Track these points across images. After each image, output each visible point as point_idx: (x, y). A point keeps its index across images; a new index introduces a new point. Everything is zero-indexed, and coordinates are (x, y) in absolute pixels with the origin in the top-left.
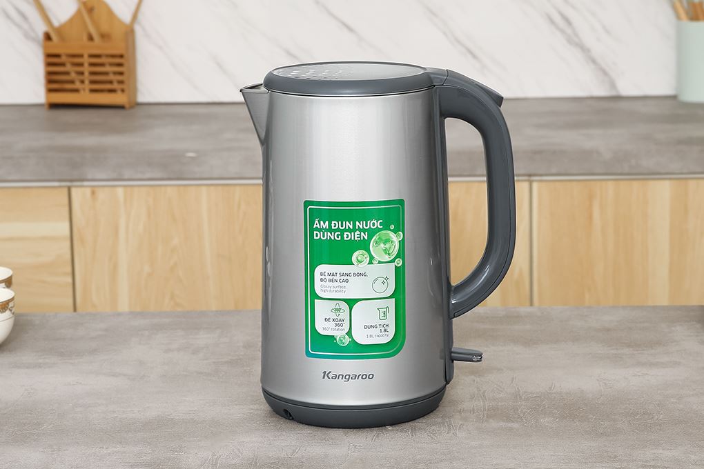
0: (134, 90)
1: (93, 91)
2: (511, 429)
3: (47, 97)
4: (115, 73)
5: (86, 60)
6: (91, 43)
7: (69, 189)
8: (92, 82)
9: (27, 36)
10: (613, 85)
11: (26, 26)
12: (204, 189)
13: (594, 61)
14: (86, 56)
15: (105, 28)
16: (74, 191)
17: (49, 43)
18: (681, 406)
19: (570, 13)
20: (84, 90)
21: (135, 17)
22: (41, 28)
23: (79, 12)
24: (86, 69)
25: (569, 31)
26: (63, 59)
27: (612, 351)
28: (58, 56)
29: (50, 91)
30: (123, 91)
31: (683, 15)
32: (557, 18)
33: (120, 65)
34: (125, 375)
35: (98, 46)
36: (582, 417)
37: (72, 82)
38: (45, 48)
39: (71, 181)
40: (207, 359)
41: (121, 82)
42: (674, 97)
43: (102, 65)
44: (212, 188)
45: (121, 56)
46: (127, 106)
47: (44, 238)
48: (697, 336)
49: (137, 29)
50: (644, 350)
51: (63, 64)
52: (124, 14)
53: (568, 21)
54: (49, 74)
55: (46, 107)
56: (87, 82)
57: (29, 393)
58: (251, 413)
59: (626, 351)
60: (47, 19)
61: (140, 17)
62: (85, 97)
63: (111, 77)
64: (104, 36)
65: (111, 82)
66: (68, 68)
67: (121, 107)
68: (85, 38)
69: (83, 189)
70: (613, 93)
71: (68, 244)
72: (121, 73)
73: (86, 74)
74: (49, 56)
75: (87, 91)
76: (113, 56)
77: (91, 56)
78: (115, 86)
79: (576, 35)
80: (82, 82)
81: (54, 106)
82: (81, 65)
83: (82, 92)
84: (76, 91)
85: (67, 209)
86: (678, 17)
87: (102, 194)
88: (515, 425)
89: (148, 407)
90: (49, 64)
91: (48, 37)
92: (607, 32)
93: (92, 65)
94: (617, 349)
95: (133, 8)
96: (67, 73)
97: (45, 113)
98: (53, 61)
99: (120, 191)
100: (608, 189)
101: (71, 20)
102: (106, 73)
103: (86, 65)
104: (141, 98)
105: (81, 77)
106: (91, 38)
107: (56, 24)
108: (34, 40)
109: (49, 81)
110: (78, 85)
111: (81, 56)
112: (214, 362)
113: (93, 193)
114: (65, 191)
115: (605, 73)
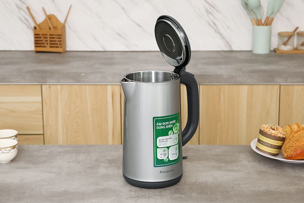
0: (65, 46)
1: (51, 47)
2: (182, 198)
3: (35, 49)
4: (58, 41)
5: (48, 36)
6: (50, 30)
7: (41, 85)
8: (51, 44)
9: (28, 27)
10: (230, 47)
11: (27, 23)
12: (88, 86)
13: (224, 38)
14: (48, 35)
15: (55, 25)
16: (43, 86)
17: (36, 30)
18: (239, 189)
19: (216, 22)
20: (48, 46)
21: (65, 21)
22: (33, 25)
23: (46, 19)
24: (48, 39)
25: (215, 28)
26: (41, 36)
27: (219, 165)
28: (39, 35)
29: (36, 47)
30: (61, 47)
31: (255, 23)
32: (211, 23)
33: (60, 38)
34: (54, 172)
35: (53, 32)
36: (206, 193)
37: (44, 44)
38: (34, 32)
39: (42, 83)
40: (82, 166)
41: (60, 44)
42: (251, 51)
43: (54, 38)
44: (90, 86)
45: (61, 35)
46: (62, 52)
47: (33, 102)
48: (247, 158)
49: (66, 25)
50: (229, 164)
51: (40, 38)
52: (62, 20)
53: (215, 25)
54: (35, 41)
55: (35, 52)
56: (49, 44)
57: (21, 180)
58: (95, 189)
59: (223, 165)
60: (35, 21)
61: (67, 21)
62: (48, 49)
63: (57, 42)
64: (54, 28)
65: (57, 44)
66: (42, 39)
67: (61, 53)
68: (48, 28)
69: (46, 86)
70: (230, 49)
71: (41, 104)
72: (61, 41)
73: (48, 41)
74: (35, 35)
75: (49, 47)
76: (58, 35)
77: (50, 35)
78: (58, 45)
79: (218, 29)
80: (47, 44)
81: (37, 52)
82: (47, 38)
83: (47, 47)
84: (45, 47)
85: (41, 92)
86: (253, 24)
87: (53, 87)
88: (183, 196)
89: (61, 186)
90: (35, 38)
91: (35, 28)
92: (229, 28)
93: (50, 38)
94: (220, 164)
95: (65, 18)
96: (42, 41)
97: (34, 55)
98: (37, 36)
99: (59, 86)
100: (226, 88)
101: (43, 22)
102: (55, 41)
103: (48, 38)
104: (68, 49)
105: (47, 42)
106: (50, 29)
107: (38, 23)
108: (30, 28)
109: (36, 43)
110: (45, 45)
111: (47, 35)
112: (85, 167)
113: (50, 87)
114: (40, 86)
115: (228, 42)
